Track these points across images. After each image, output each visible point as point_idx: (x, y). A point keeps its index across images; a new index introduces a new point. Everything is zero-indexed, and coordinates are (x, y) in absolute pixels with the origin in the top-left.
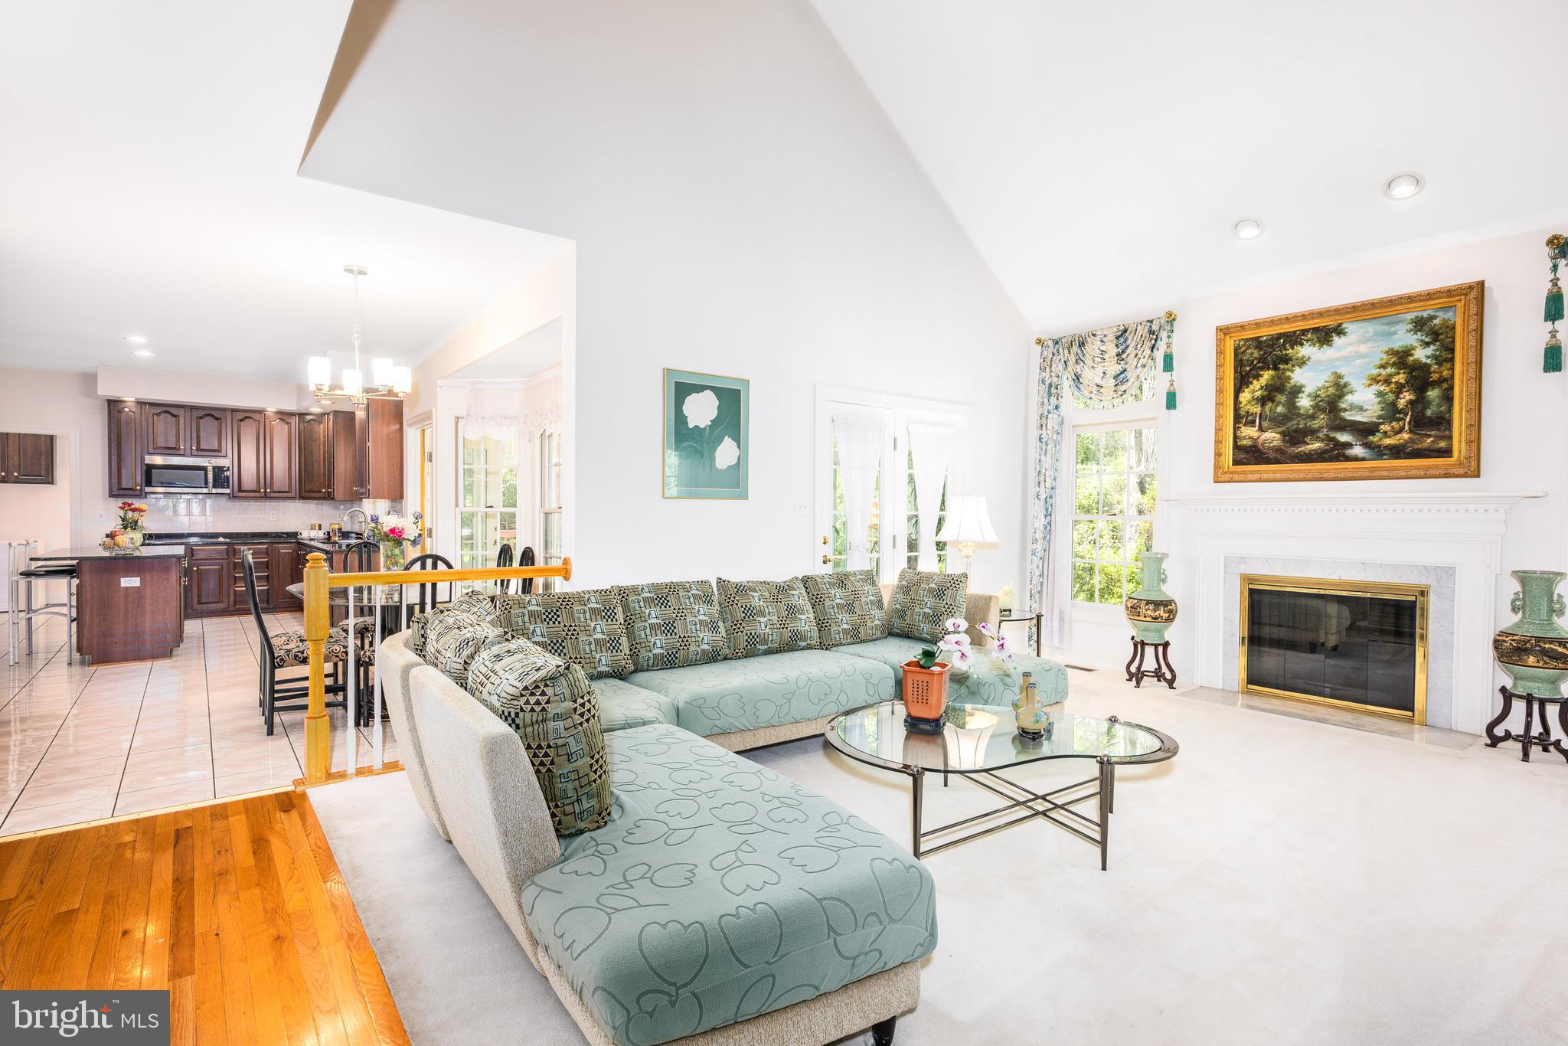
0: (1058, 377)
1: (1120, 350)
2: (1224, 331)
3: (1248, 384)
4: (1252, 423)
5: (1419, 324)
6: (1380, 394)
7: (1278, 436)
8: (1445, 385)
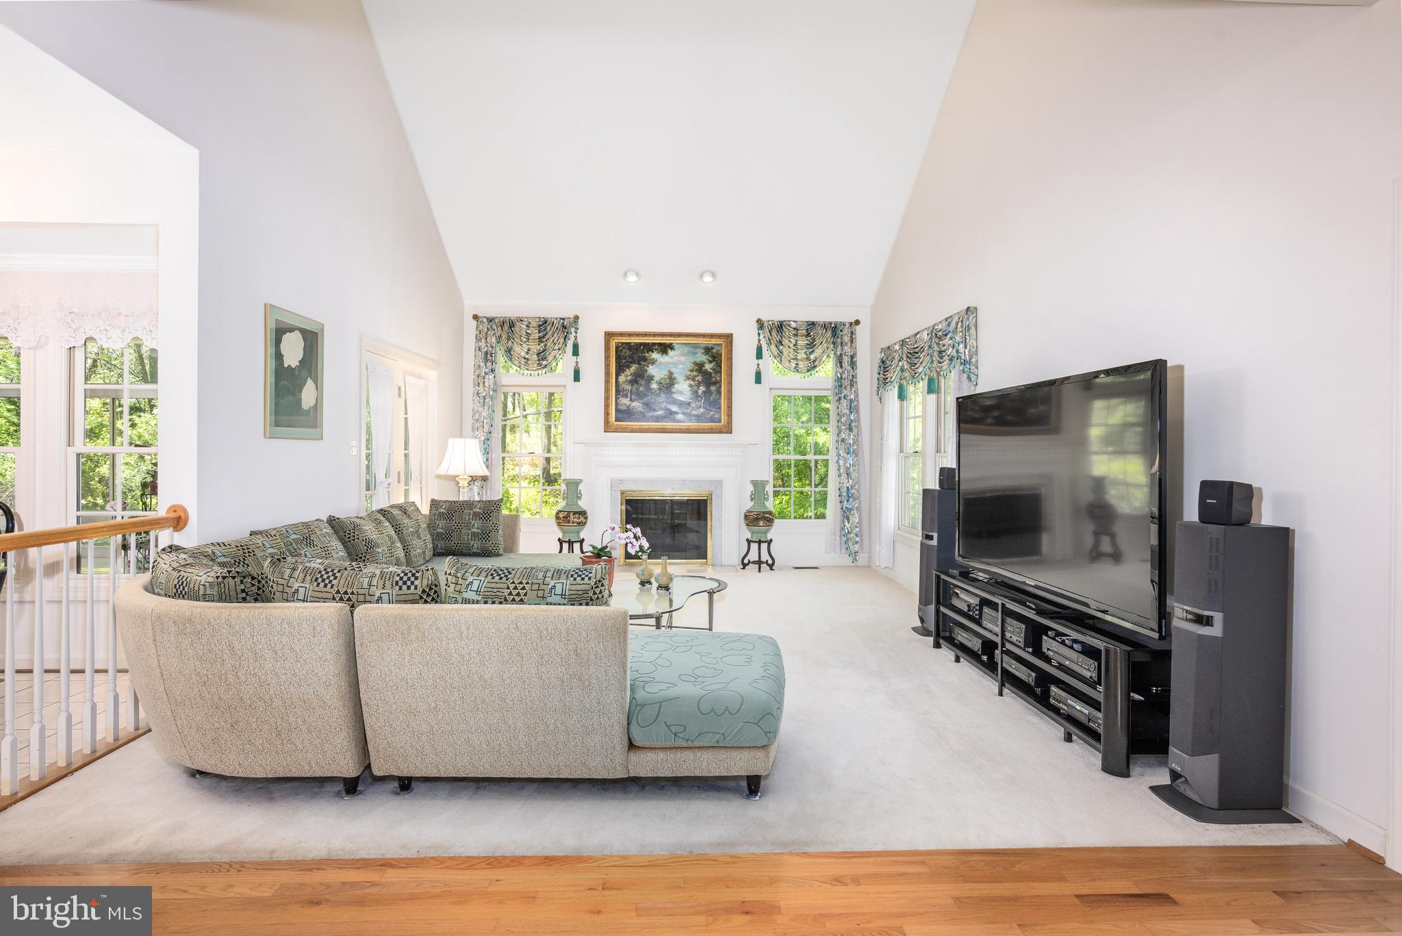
0: (492, 347)
1: (541, 334)
2: (609, 335)
3: (624, 371)
4: (626, 396)
5: (708, 350)
6: (691, 386)
7: (640, 405)
8: (718, 385)
